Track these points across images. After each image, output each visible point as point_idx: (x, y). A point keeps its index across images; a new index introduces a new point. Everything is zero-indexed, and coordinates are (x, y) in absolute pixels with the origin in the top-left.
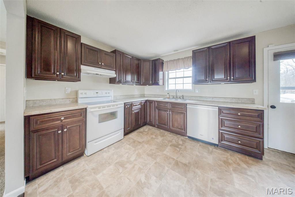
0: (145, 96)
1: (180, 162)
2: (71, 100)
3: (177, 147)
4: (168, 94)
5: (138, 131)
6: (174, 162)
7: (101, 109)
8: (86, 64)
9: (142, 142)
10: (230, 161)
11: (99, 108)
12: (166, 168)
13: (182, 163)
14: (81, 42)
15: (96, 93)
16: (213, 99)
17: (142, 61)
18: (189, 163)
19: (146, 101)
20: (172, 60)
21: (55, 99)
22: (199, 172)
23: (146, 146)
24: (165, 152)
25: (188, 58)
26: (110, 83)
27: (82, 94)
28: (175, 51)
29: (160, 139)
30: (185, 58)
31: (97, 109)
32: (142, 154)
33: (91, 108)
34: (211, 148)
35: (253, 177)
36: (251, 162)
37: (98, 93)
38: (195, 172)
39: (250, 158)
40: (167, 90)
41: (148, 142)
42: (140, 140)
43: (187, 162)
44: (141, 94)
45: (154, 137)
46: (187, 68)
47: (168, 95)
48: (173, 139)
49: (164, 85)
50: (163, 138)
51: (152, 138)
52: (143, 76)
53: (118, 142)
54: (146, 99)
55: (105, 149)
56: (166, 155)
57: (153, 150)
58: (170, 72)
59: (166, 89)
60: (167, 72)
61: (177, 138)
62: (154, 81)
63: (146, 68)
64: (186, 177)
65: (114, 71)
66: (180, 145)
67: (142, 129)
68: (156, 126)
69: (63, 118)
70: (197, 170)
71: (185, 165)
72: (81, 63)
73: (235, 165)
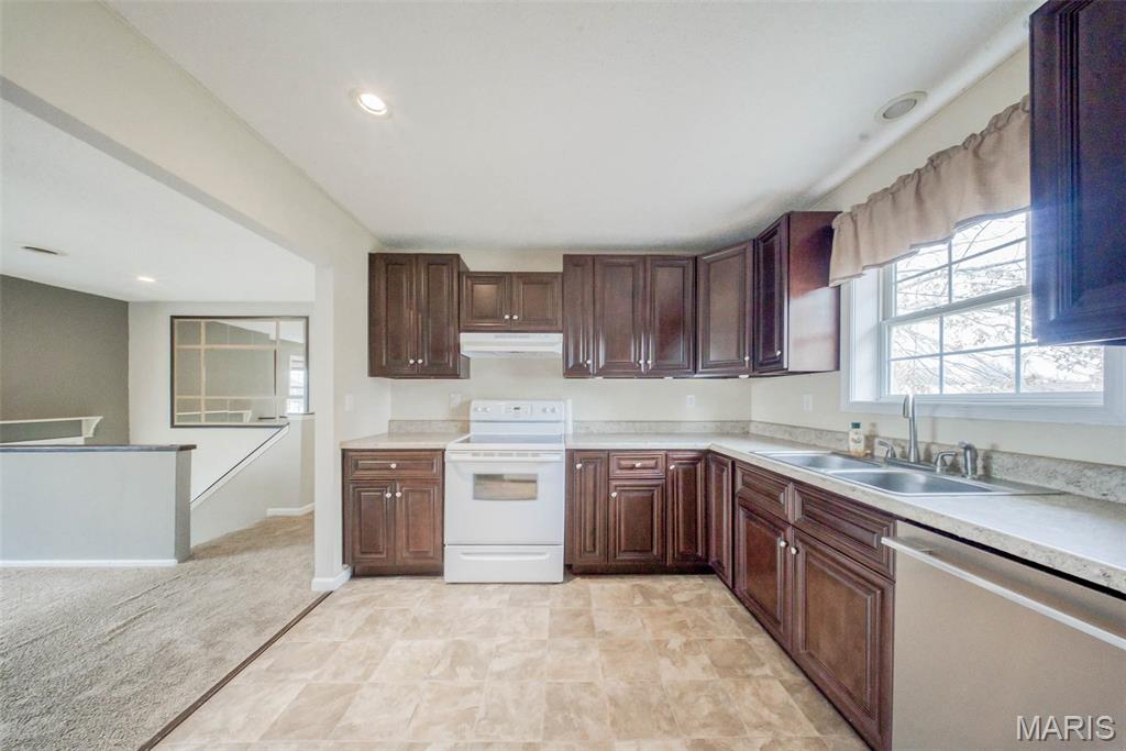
0: (753, 429)
4: (856, 426)
7: (481, 458)
11: (474, 455)
15: (515, 409)
21: (430, 421)
23: (594, 655)
29: (687, 672)
31: (468, 457)
32: (542, 674)
37: (519, 409)
40: (860, 405)
41: (618, 648)
44: (722, 423)
45: (676, 642)
47: (854, 434)
49: (838, 368)
50: (709, 677)
51: (658, 643)
62: (765, 349)
65: (560, 332)
69: (394, 466)
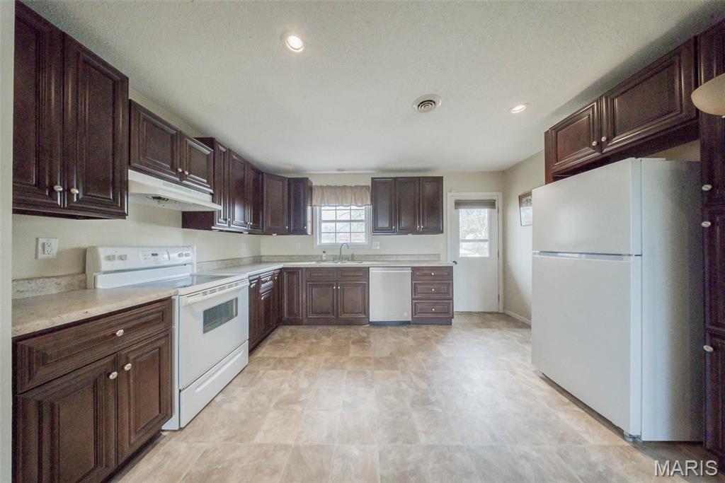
1: (381, 358)
2: (64, 282)
3: (364, 342)
4: (324, 252)
5: (269, 341)
6: (372, 361)
7: (209, 296)
8: (143, 167)
9: (298, 355)
10: (429, 336)
11: (204, 293)
12: (369, 372)
13: (383, 358)
14: (130, 98)
15: (153, 255)
16: (397, 257)
17: (264, 175)
18: (391, 354)
19: (282, 270)
20: (331, 186)
22: (407, 358)
23: (311, 358)
24: (351, 355)
25: (362, 187)
26: (183, 227)
27: (109, 258)
28: (339, 170)
29: (328, 341)
30: (356, 187)
32: (315, 371)
33: (189, 295)
34: (404, 329)
35: (452, 342)
36: (444, 330)
37: (156, 255)
38: (404, 361)
39: (444, 326)
40: (319, 246)
41: (310, 352)
42: (291, 355)
43: (389, 354)
44: (255, 257)
46: (360, 205)
47: (324, 255)
48: (349, 334)
49: (313, 234)
50: (331, 338)
52: (267, 212)
53: (239, 376)
54: (281, 266)
55: (217, 400)
56: (355, 357)
57: (330, 359)
58: (323, 208)
59: (318, 244)
60: (318, 208)
61: (355, 330)
62: (295, 225)
63: (275, 195)
64: (398, 369)
65: (210, 194)
66: (365, 338)
67: (277, 335)
68: (305, 321)
69: (120, 333)
70: (404, 358)
71: (388, 358)
72: (130, 164)
73: (434, 338)
